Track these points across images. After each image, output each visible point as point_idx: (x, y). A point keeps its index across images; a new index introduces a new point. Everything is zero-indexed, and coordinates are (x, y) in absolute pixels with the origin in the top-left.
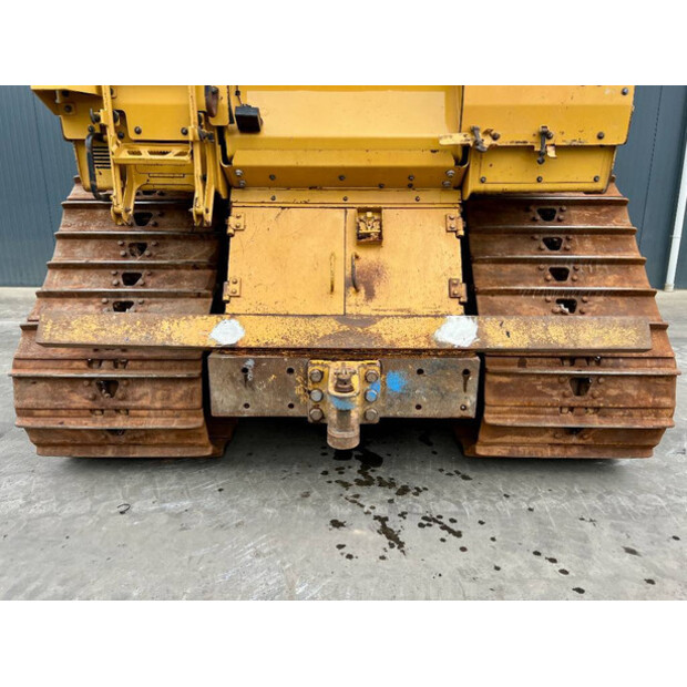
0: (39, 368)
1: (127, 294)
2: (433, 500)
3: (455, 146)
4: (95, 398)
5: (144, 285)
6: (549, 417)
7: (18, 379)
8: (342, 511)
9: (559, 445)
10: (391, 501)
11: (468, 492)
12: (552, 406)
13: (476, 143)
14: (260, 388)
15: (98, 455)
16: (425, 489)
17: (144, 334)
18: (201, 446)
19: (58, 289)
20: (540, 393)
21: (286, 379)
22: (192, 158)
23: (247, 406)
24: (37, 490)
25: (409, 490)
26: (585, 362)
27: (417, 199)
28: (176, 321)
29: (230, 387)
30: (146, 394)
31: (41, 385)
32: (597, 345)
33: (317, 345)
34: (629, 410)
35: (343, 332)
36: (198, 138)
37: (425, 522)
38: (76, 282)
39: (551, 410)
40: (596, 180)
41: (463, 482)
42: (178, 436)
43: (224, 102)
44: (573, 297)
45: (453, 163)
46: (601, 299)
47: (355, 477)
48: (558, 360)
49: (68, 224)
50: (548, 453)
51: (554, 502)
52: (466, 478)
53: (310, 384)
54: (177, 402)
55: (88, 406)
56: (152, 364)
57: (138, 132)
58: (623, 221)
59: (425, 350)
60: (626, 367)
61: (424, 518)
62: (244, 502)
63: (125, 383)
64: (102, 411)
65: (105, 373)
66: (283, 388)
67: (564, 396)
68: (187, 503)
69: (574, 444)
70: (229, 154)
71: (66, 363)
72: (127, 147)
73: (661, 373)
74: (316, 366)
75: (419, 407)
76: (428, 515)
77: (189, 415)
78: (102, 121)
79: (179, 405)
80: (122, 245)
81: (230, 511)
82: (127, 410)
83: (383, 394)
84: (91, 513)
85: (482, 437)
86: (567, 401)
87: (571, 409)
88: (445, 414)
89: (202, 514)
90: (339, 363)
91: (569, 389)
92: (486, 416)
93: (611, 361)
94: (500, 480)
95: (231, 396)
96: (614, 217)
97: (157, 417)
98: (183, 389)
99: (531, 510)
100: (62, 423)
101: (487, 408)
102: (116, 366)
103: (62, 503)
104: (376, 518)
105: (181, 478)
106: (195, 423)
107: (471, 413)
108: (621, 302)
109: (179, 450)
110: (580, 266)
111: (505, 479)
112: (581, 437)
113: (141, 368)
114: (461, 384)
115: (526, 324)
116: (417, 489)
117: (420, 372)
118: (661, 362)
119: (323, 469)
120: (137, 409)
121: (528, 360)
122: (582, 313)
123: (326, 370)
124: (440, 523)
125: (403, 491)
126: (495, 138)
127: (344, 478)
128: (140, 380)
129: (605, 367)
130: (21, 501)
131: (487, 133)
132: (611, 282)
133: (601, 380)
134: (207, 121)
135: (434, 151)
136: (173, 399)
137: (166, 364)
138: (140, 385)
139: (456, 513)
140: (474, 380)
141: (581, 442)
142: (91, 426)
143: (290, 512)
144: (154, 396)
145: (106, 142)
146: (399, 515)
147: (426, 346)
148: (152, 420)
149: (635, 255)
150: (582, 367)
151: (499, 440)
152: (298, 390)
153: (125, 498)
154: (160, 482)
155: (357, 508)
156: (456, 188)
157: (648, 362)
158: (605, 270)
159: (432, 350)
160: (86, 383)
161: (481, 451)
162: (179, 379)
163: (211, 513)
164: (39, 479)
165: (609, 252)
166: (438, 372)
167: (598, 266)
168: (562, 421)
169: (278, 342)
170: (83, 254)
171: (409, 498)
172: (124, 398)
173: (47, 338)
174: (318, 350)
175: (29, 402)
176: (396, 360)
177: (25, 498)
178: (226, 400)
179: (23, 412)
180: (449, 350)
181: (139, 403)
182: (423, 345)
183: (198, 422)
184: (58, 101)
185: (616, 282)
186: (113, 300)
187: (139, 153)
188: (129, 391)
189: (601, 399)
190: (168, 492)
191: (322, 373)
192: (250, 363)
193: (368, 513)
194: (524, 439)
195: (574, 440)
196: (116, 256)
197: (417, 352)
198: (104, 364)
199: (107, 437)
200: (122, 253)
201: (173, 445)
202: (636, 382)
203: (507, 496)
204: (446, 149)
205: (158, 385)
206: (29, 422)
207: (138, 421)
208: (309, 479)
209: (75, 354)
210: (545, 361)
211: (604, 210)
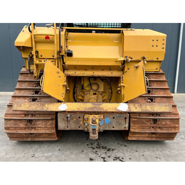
0: (12, 117)
1: (36, 96)
2: (117, 152)
3: (122, 61)
4: (26, 125)
5: (40, 94)
6: (147, 130)
7: (5, 119)
8: (93, 156)
9: (150, 137)
10: (106, 153)
11: (126, 150)
12: (148, 127)
13: (127, 60)
14: (71, 122)
15: (26, 140)
16: (115, 149)
17: (41, 108)
18: (54, 137)
19: (17, 95)
20: (145, 123)
21: (78, 120)
22: (55, 63)
23: (67, 127)
24: (9, 150)
25: (110, 150)
26: (156, 115)
27: (112, 73)
28: (49, 104)
29: (63, 122)
30: (40, 124)
31: (12, 121)
32: (159, 111)
33: (87, 110)
34: (168, 128)
35: (93, 107)
36: (57, 58)
37: (115, 159)
38: (22, 93)
39: (148, 128)
40: (157, 69)
41: (125, 147)
42: (48, 135)
43: (64, 49)
44: (152, 98)
45: (121, 64)
46: (159, 98)
47: (96, 146)
48: (149, 114)
49: (21, 78)
50: (147, 139)
51: (149, 153)
52: (125, 146)
53: (85, 121)
54: (48, 126)
55: (24, 127)
56: (42, 115)
57: (41, 56)
58: (163, 78)
59: (115, 112)
60: (167, 116)
61: (115, 158)
62: (66, 153)
63: (35, 120)
64: (28, 128)
65: (29, 118)
66: (77, 122)
67: (151, 124)
68: (50, 154)
69: (154, 137)
70: (64, 62)
71: (19, 115)
72: (38, 60)
73: (175, 118)
74: (86, 116)
75: (113, 127)
76: (116, 157)
77: (51, 129)
78: (33, 54)
79: (49, 127)
80: (35, 84)
81: (62, 156)
82: (35, 128)
83: (104, 124)
84: (24, 157)
85: (130, 135)
86: (152, 125)
87: (153, 127)
88: (120, 129)
89: (54, 157)
90: (92, 115)
91: (152, 122)
92: (131, 129)
93: (162, 115)
94: (134, 147)
95: (63, 124)
96: (161, 77)
97: (43, 130)
98: (50, 122)
99: (143, 155)
100: (17, 132)
101: (131, 127)
102: (32, 116)
103: (16, 154)
104: (102, 158)
105: (48, 146)
106: (53, 131)
107: (127, 129)
108: (164, 100)
109: (48, 138)
110: (153, 90)
111: (136, 146)
112: (156, 135)
113: (39, 117)
114: (124, 121)
115: (140, 105)
116: (113, 149)
117: (114, 118)
118: (175, 115)
119: (87, 144)
120: (37, 127)
121: (141, 114)
122: (154, 102)
123: (89, 117)
124: (119, 159)
125: (109, 150)
126: (131, 59)
127: (93, 146)
129: (161, 116)
130: (4, 153)
131: (129, 57)
132: (161, 94)
133: (160, 120)
134: (59, 53)
135: (116, 62)
136: (48, 125)
137: (46, 115)
138: (39, 121)
139: (123, 156)
140: (128, 120)
141: (156, 136)
142: (25, 132)
143: (78, 156)
144: (42, 124)
145: (33, 58)
146: (108, 157)
147: (115, 111)
148: (42, 131)
149: (167, 87)
150: (155, 116)
151: (134, 136)
152: (81, 123)
153: (33, 153)
154: (43, 148)
155: (97, 155)
156: (122, 70)
157: (172, 115)
158: (160, 91)
159: (117, 112)
160: (24, 121)
161: (129, 139)
162: (49, 120)
163: (57, 157)
164: (9, 147)
165: (160, 86)
166: (118, 118)
167: (158, 90)
168: (151, 131)
169: (76, 110)
170: (24, 86)
171: (111, 152)
172: (34, 125)
173: (15, 109)
174: (87, 112)
175: (8, 126)
176: (107, 115)
177: (5, 153)
178: (62, 126)
179: (6, 128)
180: (121, 112)
181: (38, 126)
182: (114, 111)
183: (54, 131)
184: (21, 48)
185: (163, 94)
186: (32, 98)
187: (41, 61)
188: (36, 123)
189: (160, 125)
190: (45, 150)
191: (88, 118)
192: (69, 115)
193: (99, 156)
194: (141, 135)
195: (154, 136)
196: (33, 86)
197: (113, 113)
198: (29, 115)
199: (29, 135)
200: (35, 85)
201: (47, 137)
202: (169, 120)
203: (137, 151)
204: (119, 61)
205: (44, 121)
206: (8, 131)
207: (38, 131)
208: (84, 147)
209: (22, 113)
210: (145, 115)
211: (159, 75)
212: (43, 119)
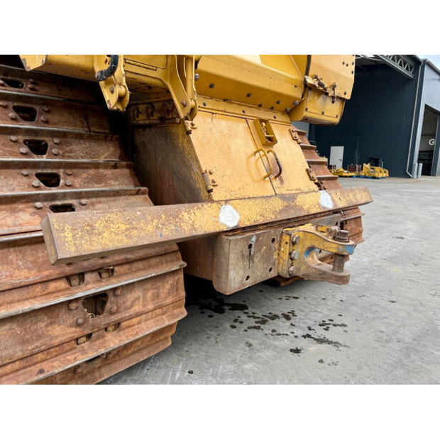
10: (293, 325)
14: (257, 259)
16: (293, 311)
17: (173, 228)
23: (248, 278)
25: (289, 316)
27: (275, 118)
28: (192, 211)
29: (241, 263)
30: (138, 299)
33: (279, 218)
35: (286, 206)
41: (299, 300)
42: (153, 336)
44: (322, 181)
47: (253, 321)
52: (295, 298)
53: (291, 247)
54: (166, 298)
56: (140, 265)
59: (317, 214)
64: (89, 335)
66: (268, 256)
71: (38, 289)
73: (358, 216)
76: (319, 323)
77: (174, 308)
79: (169, 300)
82: (119, 324)
93: (347, 212)
98: (170, 282)
99: (342, 301)
100: (41, 371)
102: (101, 276)
104: (304, 337)
106: (181, 313)
113: (131, 272)
116: (290, 313)
120: (131, 318)
124: (329, 324)
127: (248, 324)
128: (130, 286)
133: (347, 222)
135: (296, 86)
136: (162, 295)
137: (153, 261)
144: (145, 299)
148: (143, 325)
152: (276, 256)
171: (297, 319)
172: (117, 311)
178: (236, 278)
181: (132, 311)
186: (47, 204)
188: (121, 301)
192: (254, 239)
197: (315, 216)
198: (88, 277)
201: (142, 349)
202: (354, 221)
205: (148, 285)
212: (153, 275)
